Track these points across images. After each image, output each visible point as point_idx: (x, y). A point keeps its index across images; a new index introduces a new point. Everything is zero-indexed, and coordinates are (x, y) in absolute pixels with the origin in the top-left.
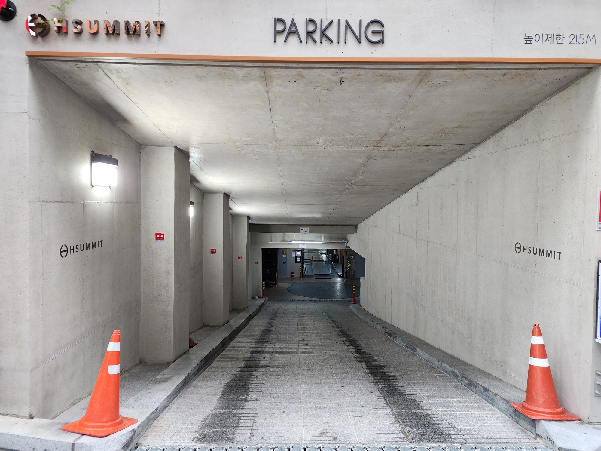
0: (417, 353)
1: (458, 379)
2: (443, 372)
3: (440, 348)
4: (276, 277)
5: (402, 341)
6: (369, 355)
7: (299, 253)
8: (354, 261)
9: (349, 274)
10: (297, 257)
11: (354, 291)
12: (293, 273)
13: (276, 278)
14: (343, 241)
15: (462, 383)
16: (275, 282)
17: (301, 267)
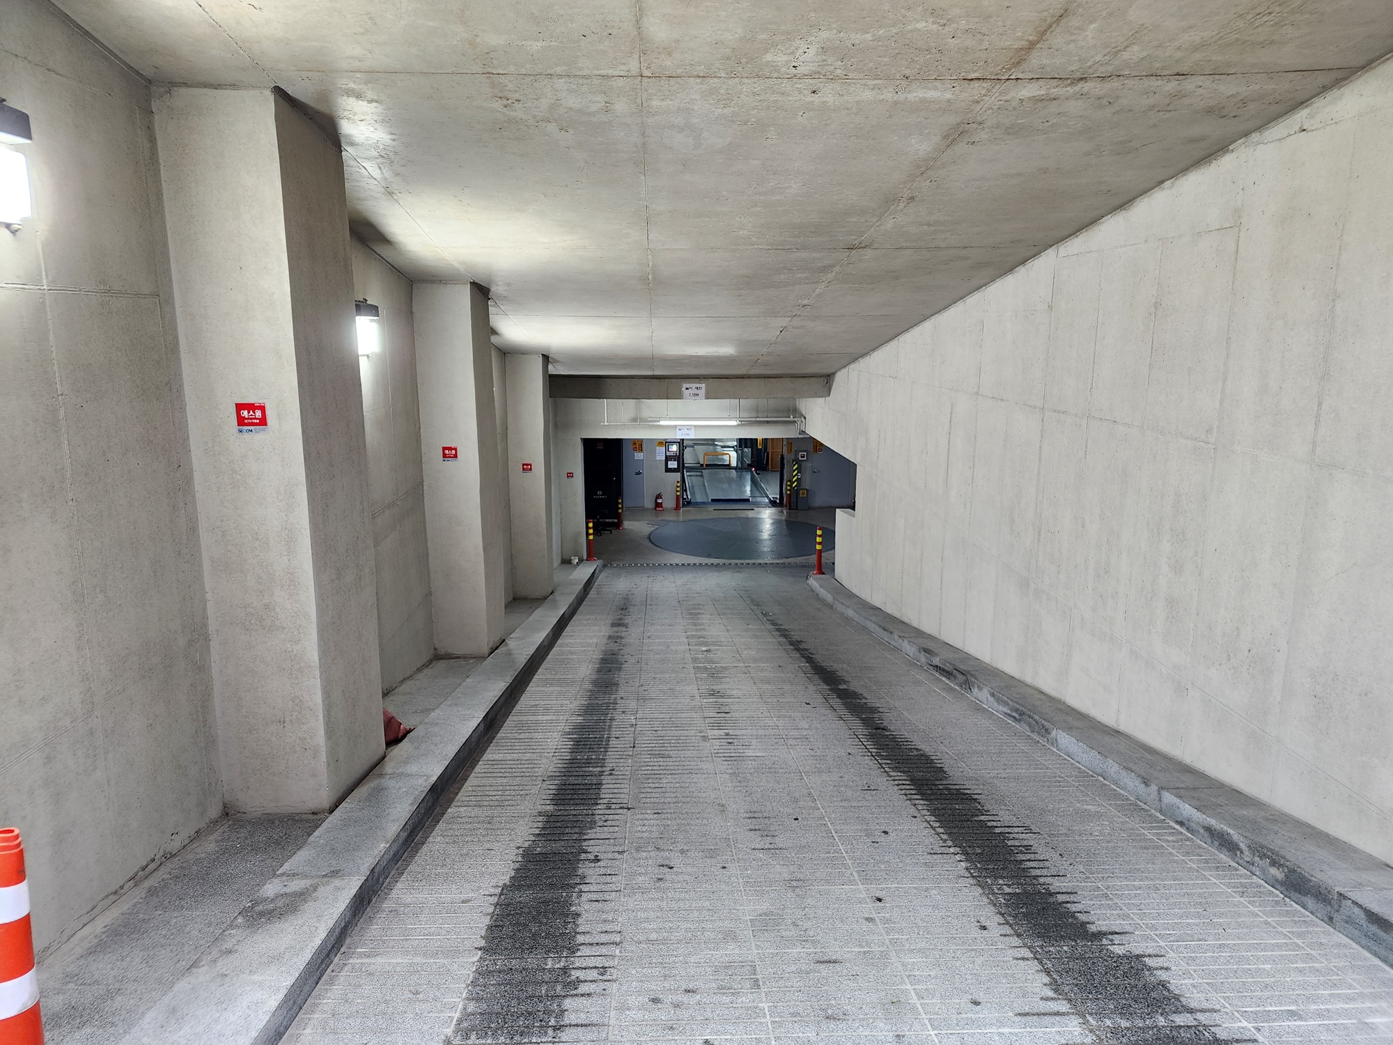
0: (1054, 742)
1: (1236, 855)
2: (1164, 818)
3: (1122, 728)
4: (620, 508)
5: (991, 699)
6: (915, 753)
7: (674, 448)
8: (809, 465)
9: (797, 497)
10: (668, 459)
11: (820, 543)
12: (659, 496)
13: (620, 511)
14: (792, 417)
15: (1258, 873)
16: (616, 521)
17: (678, 482)
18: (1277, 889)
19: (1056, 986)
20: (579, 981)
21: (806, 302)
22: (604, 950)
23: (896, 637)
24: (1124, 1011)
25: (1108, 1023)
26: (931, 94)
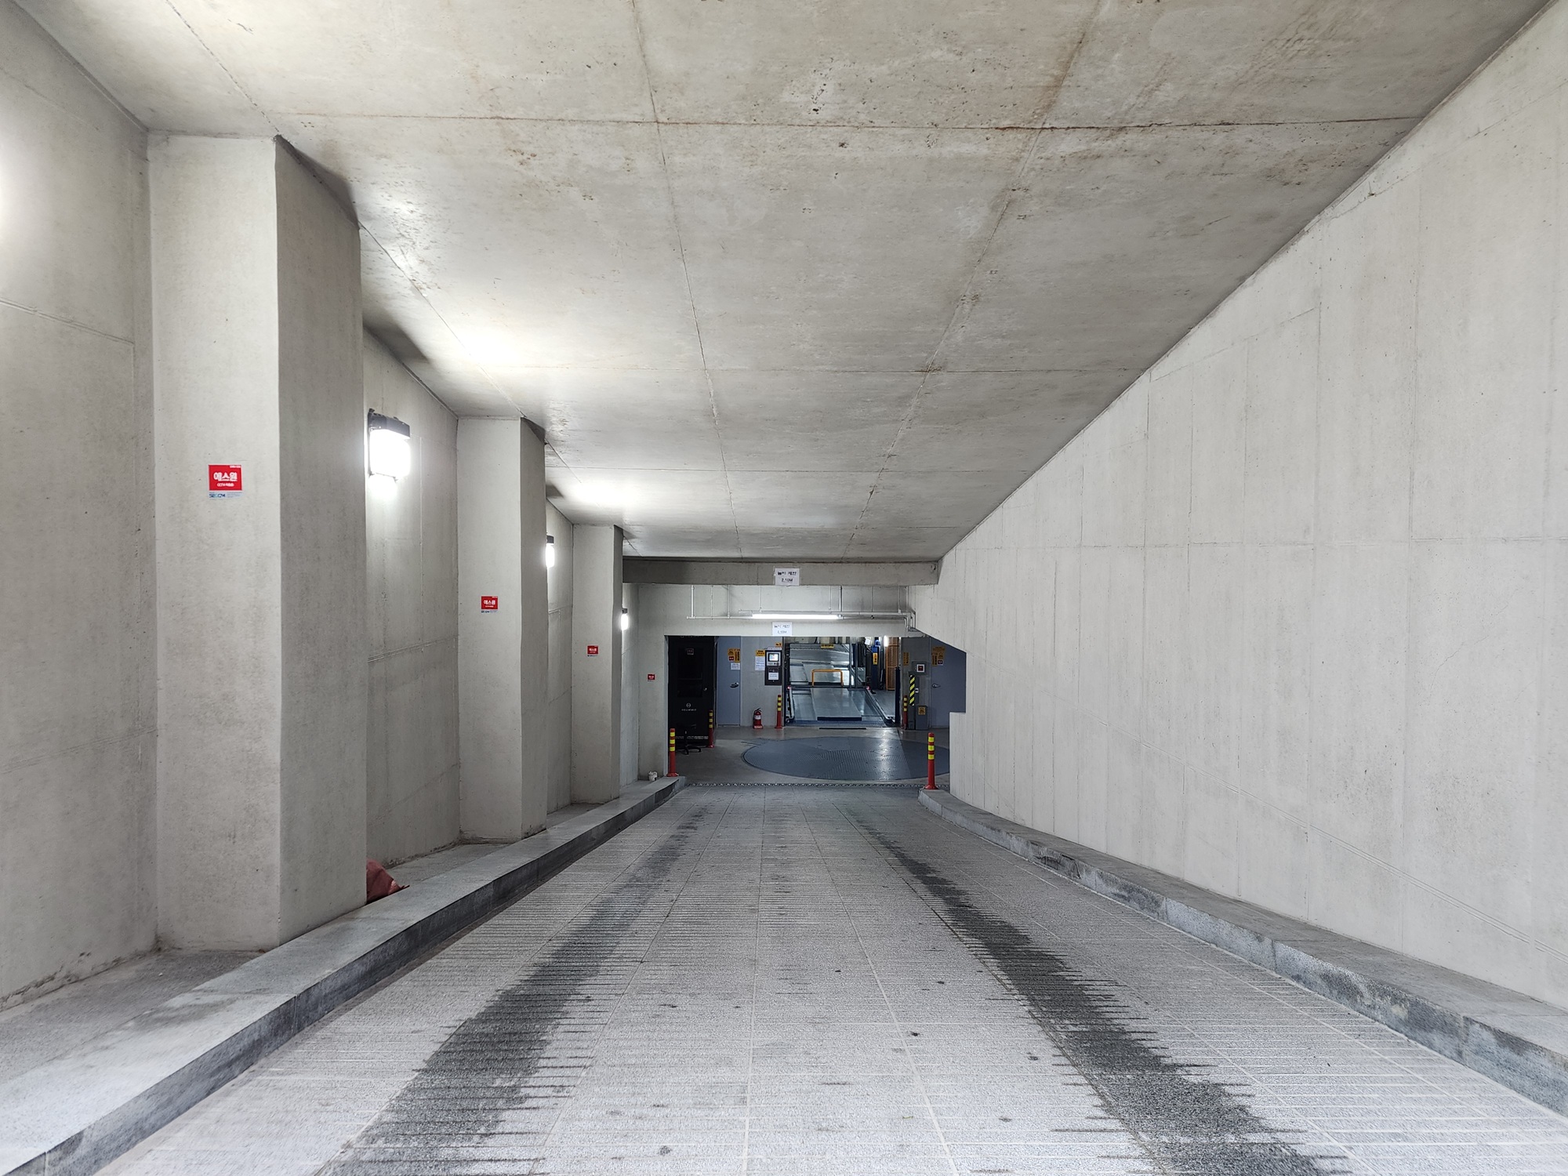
0: (1165, 915)
1: (1356, 1000)
2: (1279, 976)
3: (1243, 898)
4: (711, 723)
5: (1100, 881)
6: (999, 924)
7: (775, 658)
8: (928, 679)
9: (915, 716)
10: (768, 669)
11: (932, 753)
12: (757, 713)
13: (711, 726)
14: (900, 611)
15: (1380, 1018)
16: (706, 738)
17: (779, 696)
18: (1401, 1032)
19: (1109, 1108)
20: (528, 1097)
21: (890, 450)
22: (568, 1072)
23: (1004, 833)
24: (1184, 1130)
25: (1165, 1139)
26: (967, 149)
